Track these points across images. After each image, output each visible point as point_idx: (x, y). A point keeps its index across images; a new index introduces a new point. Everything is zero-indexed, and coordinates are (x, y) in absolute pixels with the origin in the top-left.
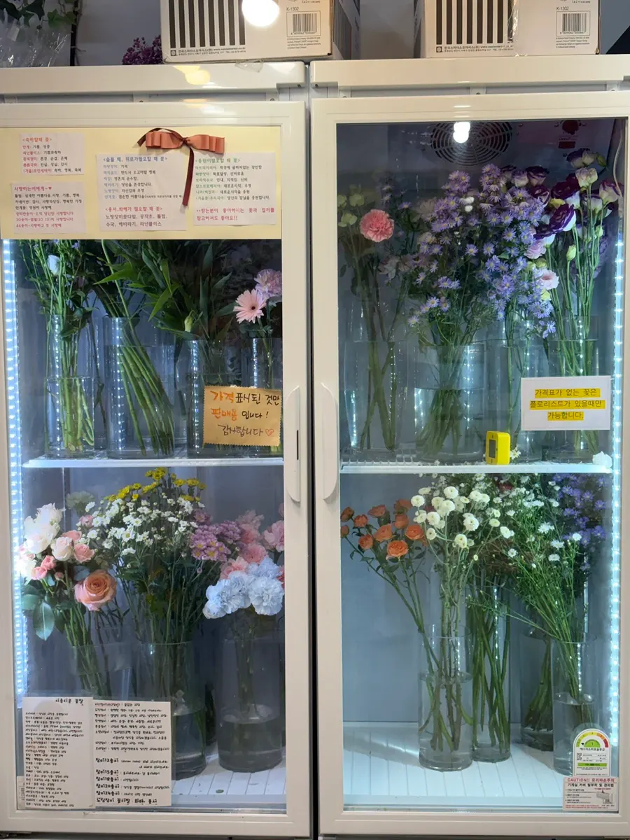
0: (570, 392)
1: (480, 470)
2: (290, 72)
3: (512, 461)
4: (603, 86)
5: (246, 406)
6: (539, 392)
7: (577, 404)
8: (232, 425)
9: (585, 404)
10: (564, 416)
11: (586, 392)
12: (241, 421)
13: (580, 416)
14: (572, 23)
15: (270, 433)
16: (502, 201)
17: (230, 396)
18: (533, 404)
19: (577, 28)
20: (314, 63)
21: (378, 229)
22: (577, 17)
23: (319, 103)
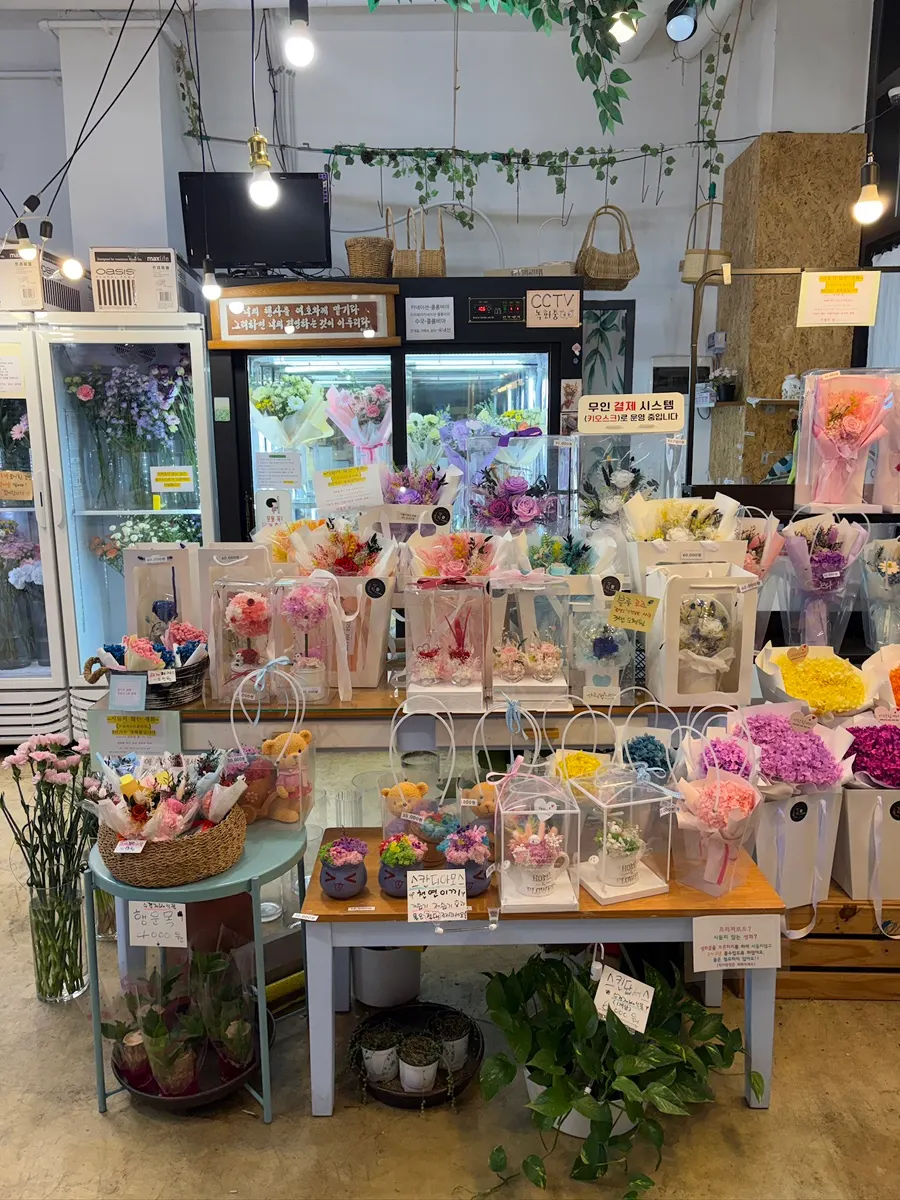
0: (173, 474)
1: (147, 513)
2: (25, 317)
3: (162, 509)
4: (181, 328)
5: (14, 480)
6: (159, 474)
7: (178, 479)
8: (9, 490)
9: (181, 479)
10: (172, 485)
11: (181, 474)
12: (13, 488)
13: (179, 485)
14: (165, 296)
15: (28, 493)
16: (137, 382)
17: (6, 476)
18: (157, 480)
19: (167, 299)
20: (36, 313)
21: (85, 394)
22: (166, 293)
23: (40, 332)
